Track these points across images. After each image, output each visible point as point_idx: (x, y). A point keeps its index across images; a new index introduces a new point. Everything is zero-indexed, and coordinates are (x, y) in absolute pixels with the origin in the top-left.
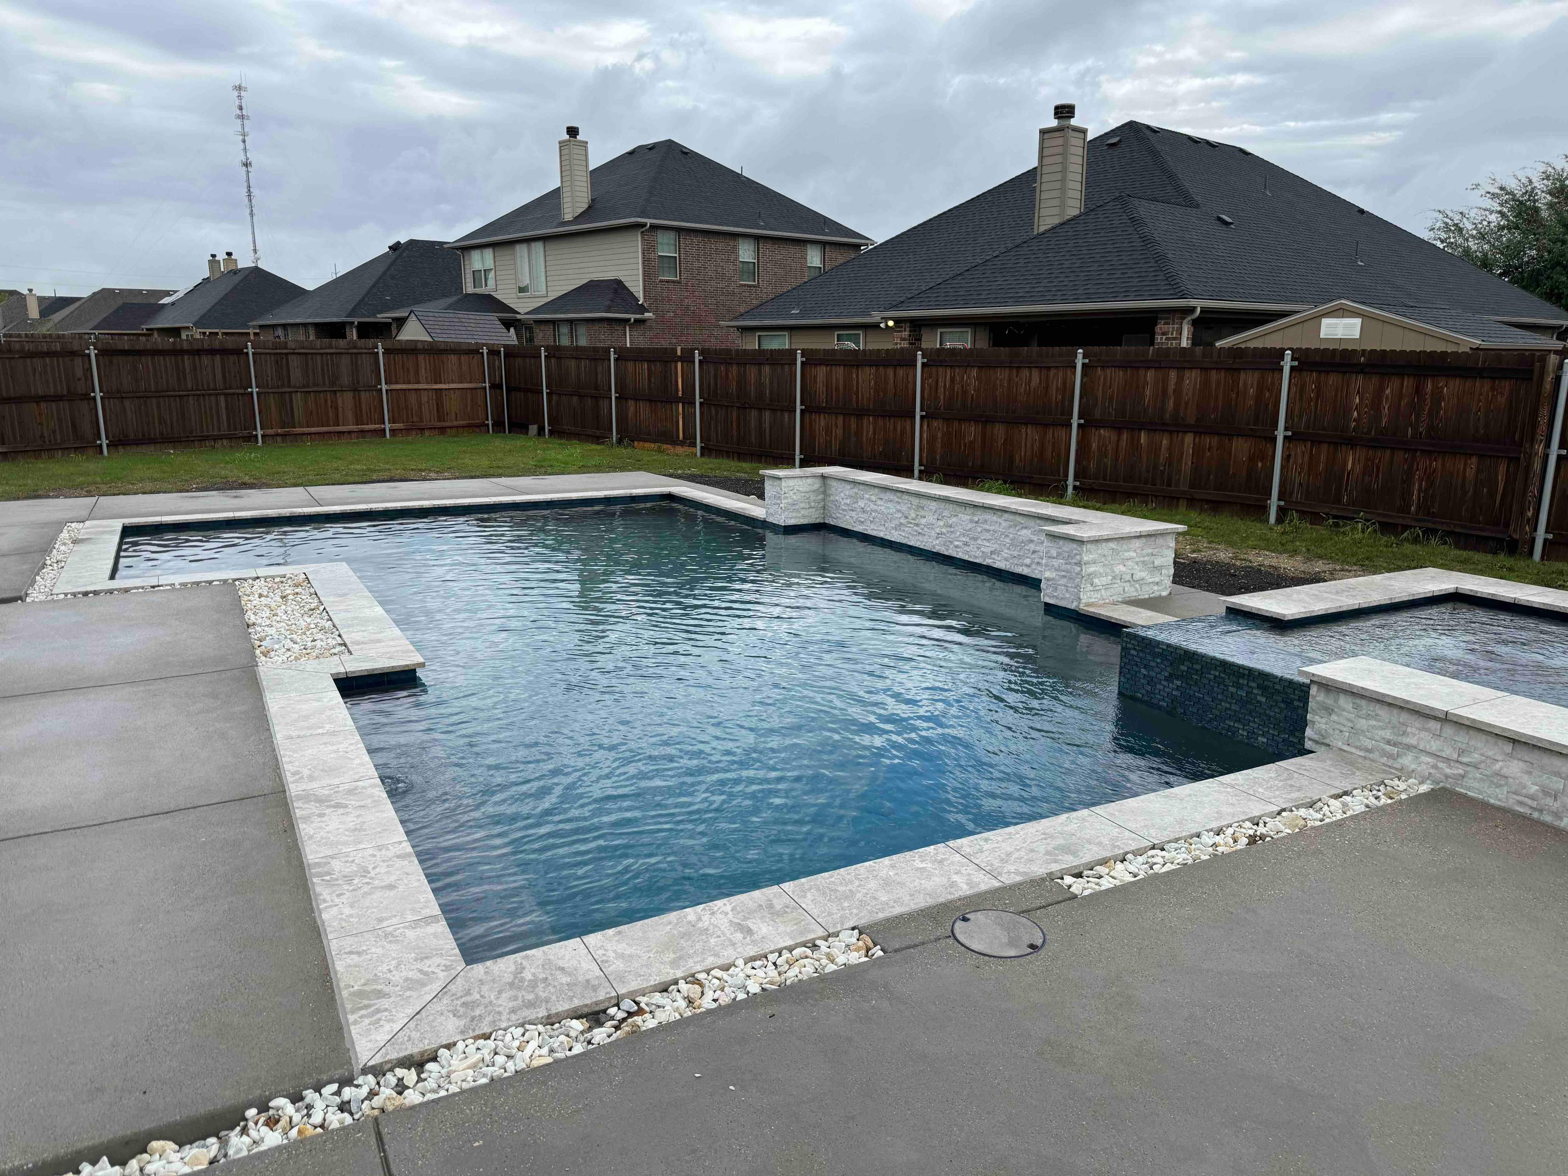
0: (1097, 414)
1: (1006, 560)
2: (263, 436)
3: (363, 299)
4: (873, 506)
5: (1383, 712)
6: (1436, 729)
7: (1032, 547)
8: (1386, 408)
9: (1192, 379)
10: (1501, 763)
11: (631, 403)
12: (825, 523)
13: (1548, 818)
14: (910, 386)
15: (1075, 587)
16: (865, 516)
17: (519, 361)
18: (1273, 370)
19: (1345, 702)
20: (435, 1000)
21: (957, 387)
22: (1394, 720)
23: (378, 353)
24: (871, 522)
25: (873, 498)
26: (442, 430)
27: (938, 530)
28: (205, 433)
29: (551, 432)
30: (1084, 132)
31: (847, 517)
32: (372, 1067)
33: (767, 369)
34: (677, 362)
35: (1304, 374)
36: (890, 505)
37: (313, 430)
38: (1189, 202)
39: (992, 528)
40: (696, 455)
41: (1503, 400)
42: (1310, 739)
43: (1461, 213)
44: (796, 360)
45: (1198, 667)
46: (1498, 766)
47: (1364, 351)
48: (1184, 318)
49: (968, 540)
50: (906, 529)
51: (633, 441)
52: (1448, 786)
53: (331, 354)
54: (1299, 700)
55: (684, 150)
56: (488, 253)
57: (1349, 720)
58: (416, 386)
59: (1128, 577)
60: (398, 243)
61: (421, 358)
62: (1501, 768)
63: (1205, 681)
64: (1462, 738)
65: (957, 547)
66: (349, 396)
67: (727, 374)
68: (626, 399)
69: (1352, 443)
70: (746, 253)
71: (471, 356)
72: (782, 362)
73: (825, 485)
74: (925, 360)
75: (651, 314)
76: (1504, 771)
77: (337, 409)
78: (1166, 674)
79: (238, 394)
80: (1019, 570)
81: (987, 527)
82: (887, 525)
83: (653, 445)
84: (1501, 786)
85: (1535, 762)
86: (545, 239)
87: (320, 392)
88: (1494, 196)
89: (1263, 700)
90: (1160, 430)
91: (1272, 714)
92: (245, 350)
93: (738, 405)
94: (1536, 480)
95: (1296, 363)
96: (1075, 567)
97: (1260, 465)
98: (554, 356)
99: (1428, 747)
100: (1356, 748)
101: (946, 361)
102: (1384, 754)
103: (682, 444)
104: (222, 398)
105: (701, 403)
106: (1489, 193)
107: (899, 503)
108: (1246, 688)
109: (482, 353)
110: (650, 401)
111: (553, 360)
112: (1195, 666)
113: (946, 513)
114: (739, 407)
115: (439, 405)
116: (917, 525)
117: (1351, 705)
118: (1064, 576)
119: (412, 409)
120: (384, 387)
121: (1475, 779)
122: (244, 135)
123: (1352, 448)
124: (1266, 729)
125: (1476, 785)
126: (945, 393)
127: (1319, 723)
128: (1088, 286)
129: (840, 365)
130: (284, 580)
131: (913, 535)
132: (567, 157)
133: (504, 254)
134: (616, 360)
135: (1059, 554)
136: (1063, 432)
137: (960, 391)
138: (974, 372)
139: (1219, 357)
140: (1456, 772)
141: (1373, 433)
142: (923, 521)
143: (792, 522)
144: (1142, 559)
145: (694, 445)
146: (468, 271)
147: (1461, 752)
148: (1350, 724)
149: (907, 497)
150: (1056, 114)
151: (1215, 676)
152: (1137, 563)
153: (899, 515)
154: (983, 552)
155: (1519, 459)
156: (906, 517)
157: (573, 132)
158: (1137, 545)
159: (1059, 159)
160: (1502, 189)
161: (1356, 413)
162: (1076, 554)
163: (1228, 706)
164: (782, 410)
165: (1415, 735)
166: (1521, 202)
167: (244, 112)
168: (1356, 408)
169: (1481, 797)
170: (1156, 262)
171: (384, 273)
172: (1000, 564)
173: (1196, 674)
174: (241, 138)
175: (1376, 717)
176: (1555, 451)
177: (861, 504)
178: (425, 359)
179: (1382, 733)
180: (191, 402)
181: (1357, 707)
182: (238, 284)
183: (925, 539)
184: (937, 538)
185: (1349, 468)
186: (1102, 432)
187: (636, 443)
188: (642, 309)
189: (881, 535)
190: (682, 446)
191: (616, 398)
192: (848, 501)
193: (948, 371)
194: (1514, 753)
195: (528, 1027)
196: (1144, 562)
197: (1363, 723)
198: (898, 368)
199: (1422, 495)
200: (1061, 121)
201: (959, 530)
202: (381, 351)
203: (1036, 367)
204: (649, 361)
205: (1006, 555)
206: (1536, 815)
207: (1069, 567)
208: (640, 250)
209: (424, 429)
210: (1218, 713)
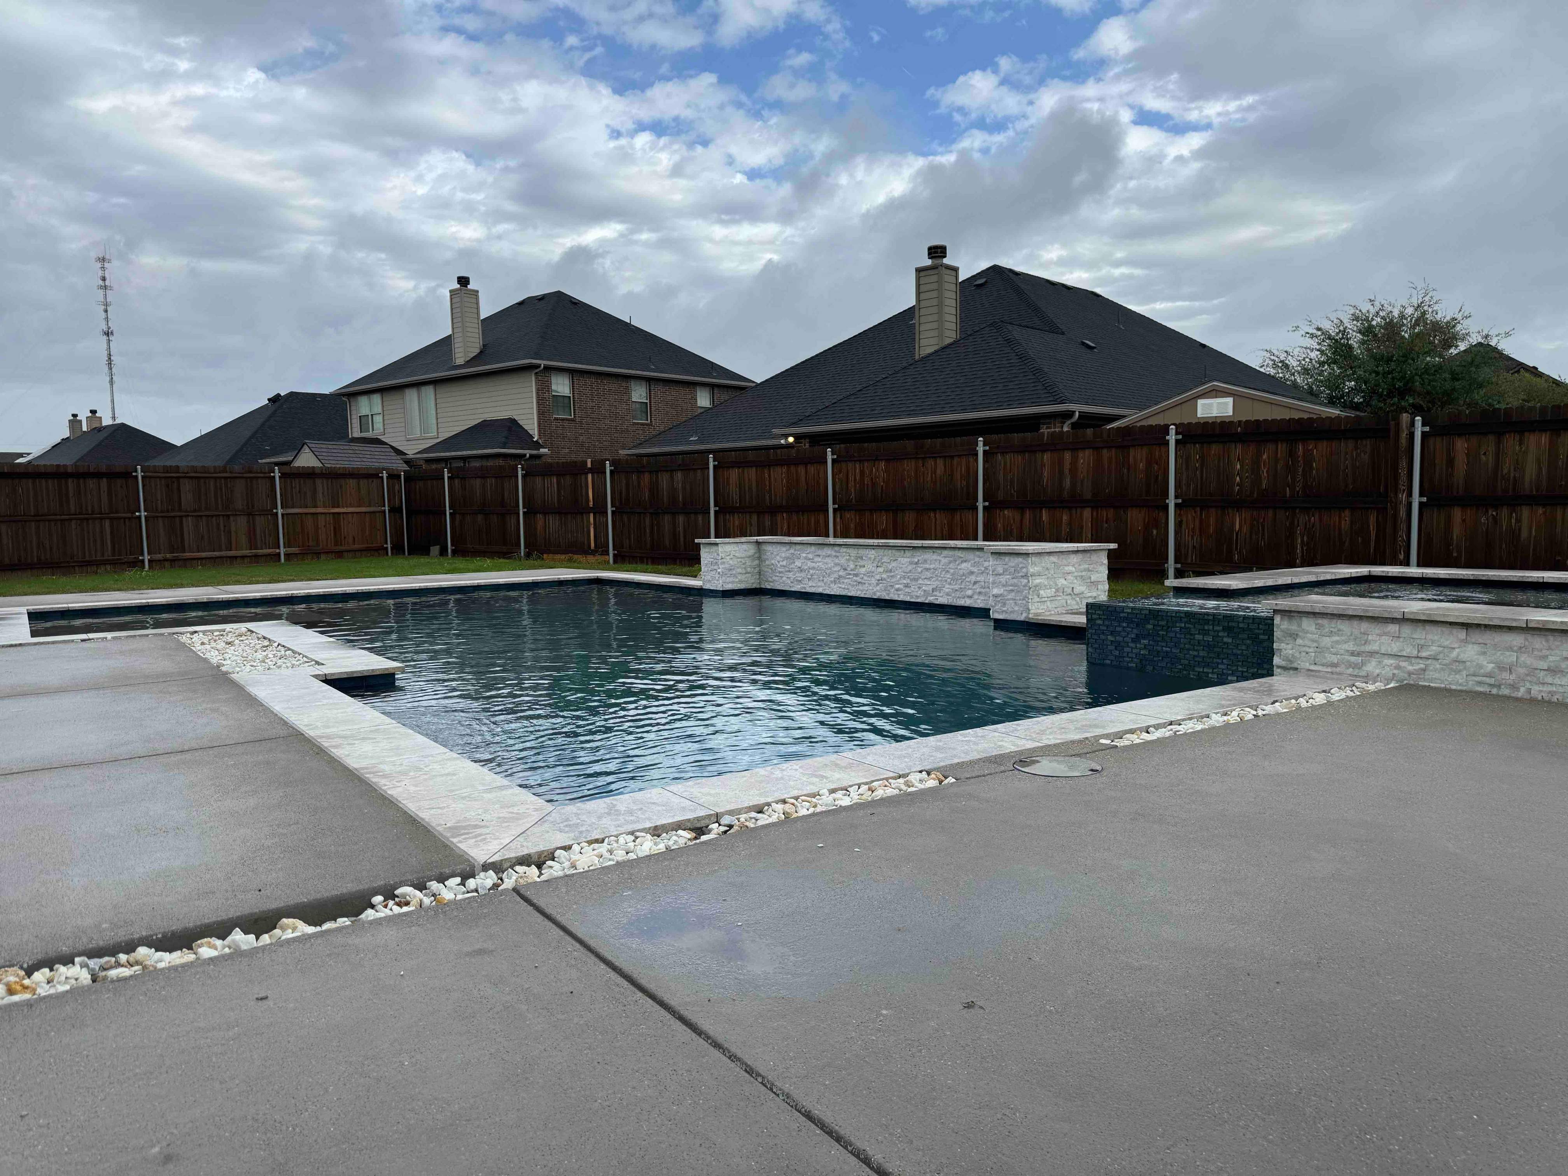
0: (1001, 496)
1: (948, 594)
2: (149, 561)
3: (241, 449)
4: (810, 564)
5: (1344, 626)
6: (1395, 632)
7: (973, 578)
8: (1265, 471)
9: (1085, 458)
10: (1457, 650)
11: (540, 517)
12: (761, 589)
13: (1506, 691)
14: (822, 481)
15: (1023, 599)
16: (803, 575)
17: (420, 484)
18: (1160, 445)
19: (1308, 624)
20: (536, 825)
21: (867, 480)
22: (1356, 632)
23: (274, 477)
24: (809, 579)
25: (810, 556)
26: (339, 555)
27: (878, 577)
28: (87, 559)
29: (454, 552)
30: (956, 270)
31: (784, 578)
32: (493, 863)
33: (679, 475)
34: (587, 474)
35: (1188, 445)
36: (827, 560)
37: (204, 555)
38: (1055, 330)
39: (932, 566)
40: (608, 562)
41: (1366, 456)
42: (1279, 667)
43: (1286, 352)
44: (708, 464)
45: (1163, 623)
46: (1454, 654)
47: (1240, 422)
48: (1064, 423)
49: (909, 581)
50: (846, 581)
51: (542, 554)
52: (1412, 682)
53: (226, 478)
54: (1264, 634)
55: (574, 301)
56: (376, 398)
57: (1313, 641)
58: (313, 510)
59: (1069, 591)
60: (278, 395)
61: (319, 482)
62: (1458, 655)
63: (1173, 635)
64: (1420, 634)
65: (897, 590)
66: (242, 521)
67: (639, 483)
68: (535, 513)
69: (1238, 504)
70: (639, 394)
71: (370, 480)
72: (694, 467)
73: (759, 550)
74: (835, 457)
75: (546, 450)
76: (1463, 657)
77: (230, 532)
78: (1133, 636)
79: (125, 518)
80: (962, 602)
81: (927, 566)
82: (825, 580)
83: (563, 557)
84: (1460, 671)
85: (1488, 642)
86: (435, 383)
87: (212, 516)
88: (1312, 336)
89: (1230, 640)
90: (1060, 507)
91: (1239, 652)
92: (134, 474)
93: (651, 511)
94: (1403, 526)
95: (1180, 437)
96: (1022, 580)
97: (1155, 532)
98: (458, 477)
99: (1389, 649)
100: (1323, 665)
101: (854, 457)
102: (1350, 665)
103: (593, 553)
104: (107, 523)
105: (613, 512)
106: (1308, 333)
107: (837, 557)
108: (1212, 633)
109: (382, 477)
110: (560, 513)
111: (456, 481)
112: (1160, 623)
113: (885, 559)
114: (651, 513)
115: (337, 530)
116: (856, 575)
117: (1314, 627)
118: (1012, 591)
119: (308, 534)
120: (280, 511)
121: (1435, 670)
122: (106, 304)
123: (1238, 511)
124: (1234, 668)
125: (1437, 675)
126: (855, 486)
127: (1286, 650)
128: (974, 398)
129: (751, 467)
130: (224, 633)
131: (853, 586)
132: (458, 305)
133: (393, 400)
134: (524, 476)
135: (1005, 571)
136: (969, 515)
137: (869, 483)
138: (882, 465)
139: (1109, 436)
140: (1417, 667)
141: (1255, 495)
142: (863, 570)
143: (729, 587)
144: (1080, 574)
145: (607, 553)
146: (354, 417)
147: (1421, 648)
148: (1315, 645)
149: (845, 550)
150: (929, 254)
151: (1181, 628)
152: (1076, 577)
153: (837, 569)
154: (925, 591)
155: (1386, 508)
156: (845, 569)
157: (463, 281)
158: (1075, 560)
159: (934, 294)
160: (1319, 329)
161: (1238, 478)
162: (1023, 568)
163: (1195, 653)
164: (696, 513)
165: (1375, 641)
166: (1336, 341)
167: (107, 283)
168: (1238, 474)
169: (1443, 686)
170: (1034, 375)
171: (263, 425)
172: (942, 600)
173: (1162, 630)
174: (103, 307)
175: (1339, 632)
176: (1416, 500)
177: (798, 563)
178: (323, 483)
179: (1345, 647)
180: (74, 526)
181: (1319, 627)
182: (103, 441)
183: (865, 587)
184: (878, 584)
185: (1237, 529)
186: (1006, 512)
187: (545, 556)
188: (537, 446)
189: (820, 590)
190: (594, 555)
191: (524, 513)
192: (784, 563)
193: (857, 466)
194: (1468, 638)
195: (638, 834)
196: (1082, 576)
197: (1326, 641)
198: (809, 465)
199: (1305, 548)
200: (934, 260)
201: (899, 573)
202: (277, 475)
203: (940, 457)
204: (558, 475)
205: (947, 590)
206: (1494, 691)
207: (1016, 581)
208: (534, 390)
209: (320, 553)
210: (1186, 662)
